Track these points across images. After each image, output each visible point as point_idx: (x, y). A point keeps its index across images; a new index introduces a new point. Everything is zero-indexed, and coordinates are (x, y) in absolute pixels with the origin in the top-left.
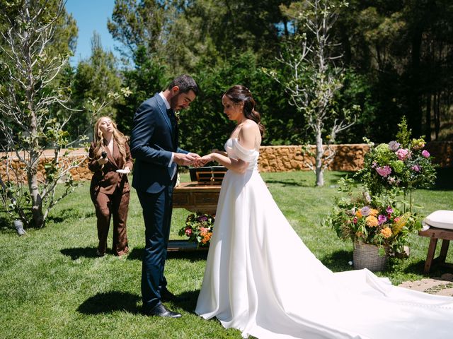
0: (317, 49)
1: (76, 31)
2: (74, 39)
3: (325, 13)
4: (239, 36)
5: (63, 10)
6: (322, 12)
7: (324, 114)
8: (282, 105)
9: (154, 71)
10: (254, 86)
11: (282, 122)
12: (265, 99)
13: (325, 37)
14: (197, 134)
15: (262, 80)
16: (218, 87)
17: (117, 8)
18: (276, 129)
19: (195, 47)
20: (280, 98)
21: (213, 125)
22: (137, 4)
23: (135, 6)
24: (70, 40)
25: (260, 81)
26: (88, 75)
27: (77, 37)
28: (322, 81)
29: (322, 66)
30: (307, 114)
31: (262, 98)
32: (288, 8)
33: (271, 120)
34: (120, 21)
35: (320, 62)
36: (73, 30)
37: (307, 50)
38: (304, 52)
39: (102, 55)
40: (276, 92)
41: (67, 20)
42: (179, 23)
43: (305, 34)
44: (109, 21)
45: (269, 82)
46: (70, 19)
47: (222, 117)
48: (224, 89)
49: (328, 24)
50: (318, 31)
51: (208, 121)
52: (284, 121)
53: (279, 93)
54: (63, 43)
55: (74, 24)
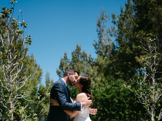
0: (151, 75)
1: (41, 73)
2: (41, 77)
3: (155, 57)
4: (116, 73)
5: (36, 64)
6: (153, 57)
7: (155, 106)
8: (135, 104)
9: (74, 89)
10: (122, 95)
11: (135, 112)
12: (127, 101)
13: (155, 69)
14: (94, 118)
15: (126, 92)
16: (104, 96)
17: (61, 63)
18: (132, 116)
19: (95, 79)
20: (134, 101)
21: (102, 114)
22: (70, 61)
23: (69, 62)
24: (39, 77)
25: (125, 93)
26: (43, 91)
27: (42, 76)
28: (154, 90)
29: (154, 83)
30: (146, 107)
31: (126, 101)
32: (139, 58)
33: (130, 112)
34: (62, 69)
35: (152, 81)
36: (40, 73)
37: (146, 76)
38: (145, 77)
39: (50, 81)
40: (132, 98)
41: (38, 68)
42: (88, 69)
43: (145, 68)
44: (57, 70)
45: (129, 93)
46: (39, 67)
47: (106, 110)
48: (107, 97)
49: (156, 62)
50: (151, 66)
51: (99, 112)
52: (136, 112)
53: (134, 98)
54: (35, 79)
55: (41, 70)
